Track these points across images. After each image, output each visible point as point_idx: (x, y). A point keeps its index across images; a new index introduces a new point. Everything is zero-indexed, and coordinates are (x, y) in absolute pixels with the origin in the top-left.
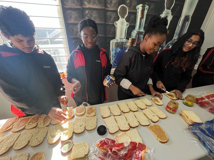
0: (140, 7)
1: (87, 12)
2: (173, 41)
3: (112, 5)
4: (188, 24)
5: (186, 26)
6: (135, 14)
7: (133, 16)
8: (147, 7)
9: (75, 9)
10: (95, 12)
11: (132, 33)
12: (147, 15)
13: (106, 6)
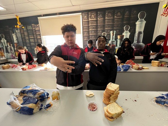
0: (111, 32)
1: (90, 36)
2: (134, 44)
3: (100, 33)
4: (142, 35)
5: (141, 36)
6: (110, 35)
7: (109, 35)
8: (115, 31)
9: (86, 36)
10: (93, 36)
11: (109, 42)
12: (115, 34)
13: (97, 34)
